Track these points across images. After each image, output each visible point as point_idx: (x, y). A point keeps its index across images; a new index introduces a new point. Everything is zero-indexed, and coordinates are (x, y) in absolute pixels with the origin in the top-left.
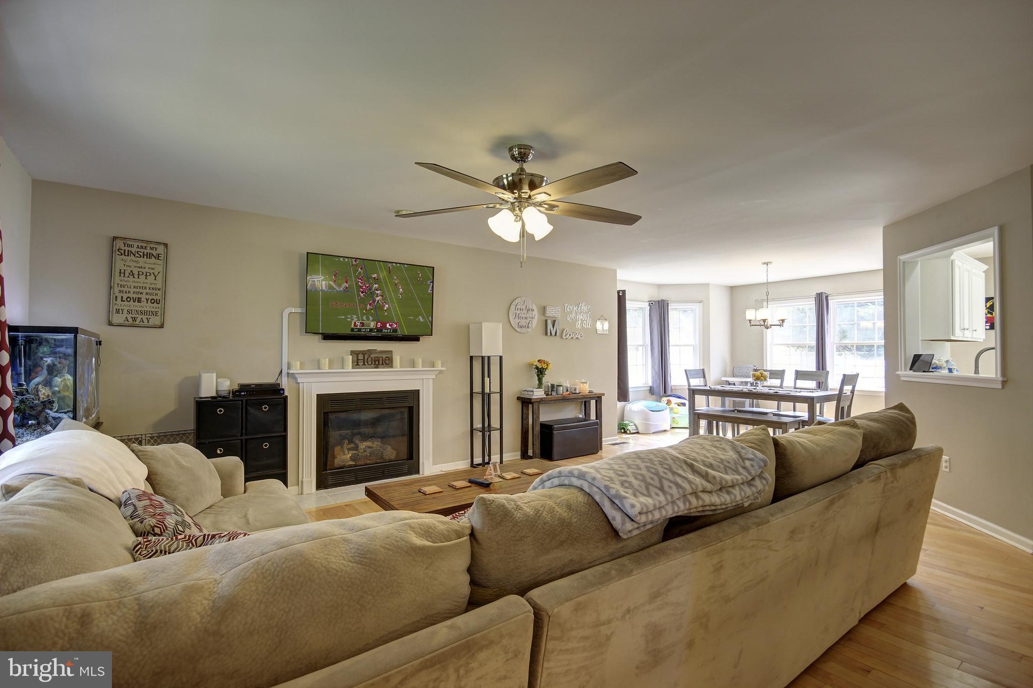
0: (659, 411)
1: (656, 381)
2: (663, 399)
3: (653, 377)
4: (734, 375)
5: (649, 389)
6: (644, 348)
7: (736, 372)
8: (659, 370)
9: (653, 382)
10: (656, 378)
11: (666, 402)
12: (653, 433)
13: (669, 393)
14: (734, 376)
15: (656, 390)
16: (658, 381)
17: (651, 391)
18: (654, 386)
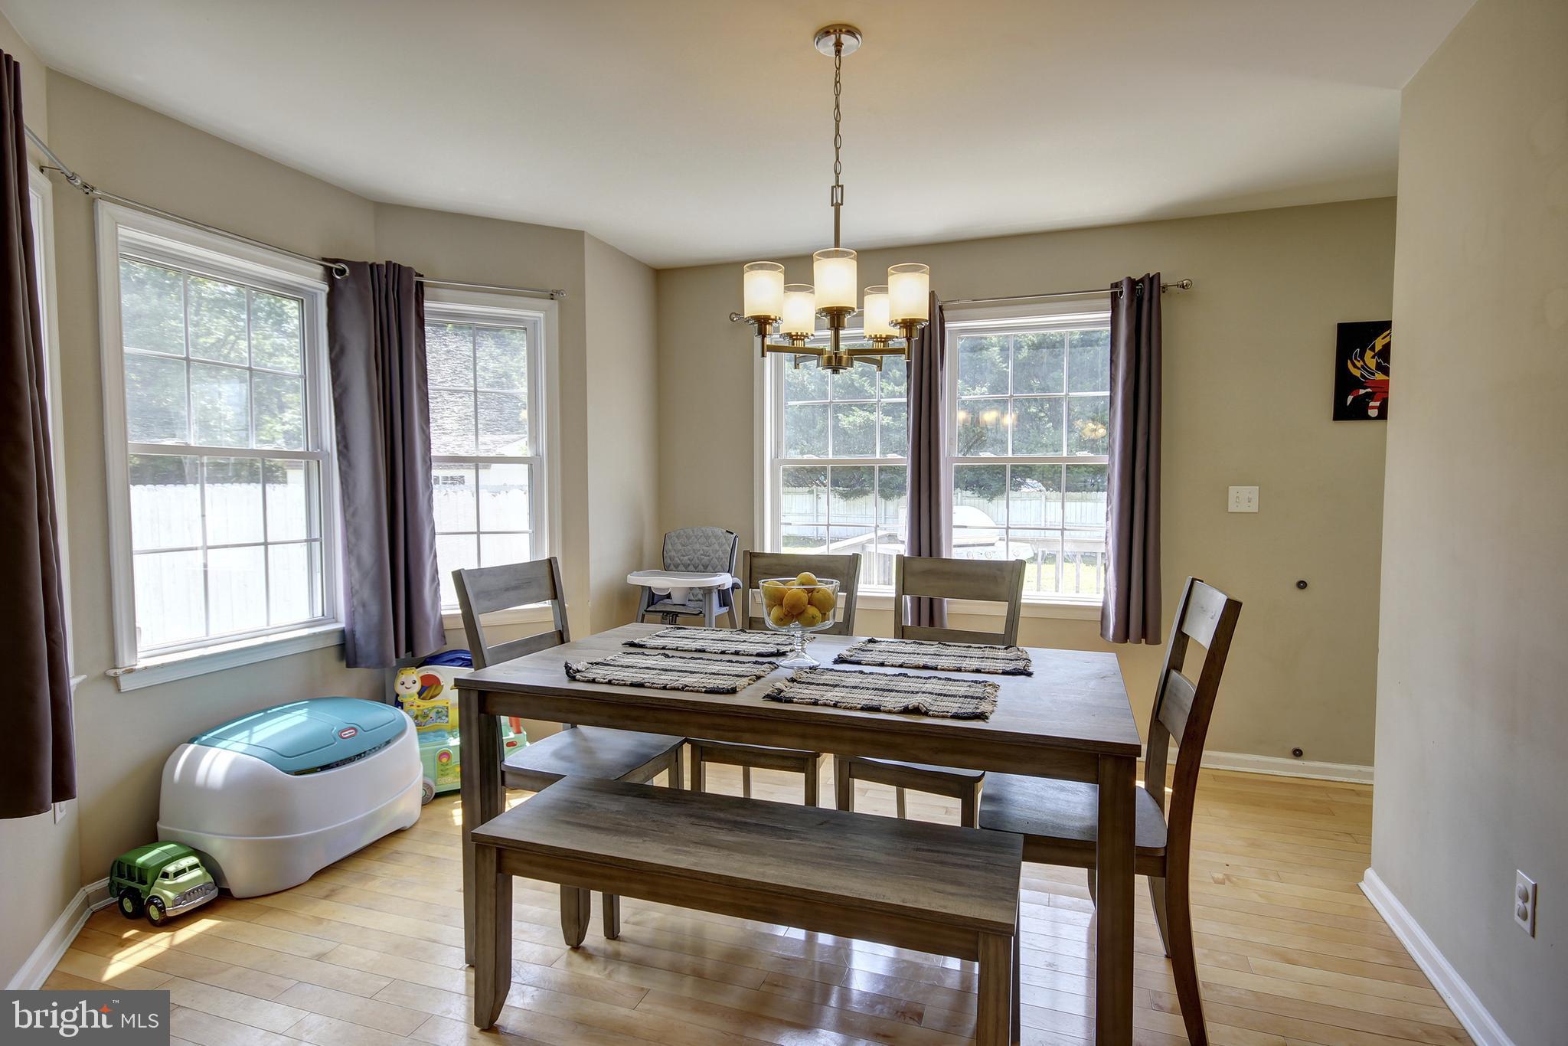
0: (359, 756)
1: (364, 606)
2: (402, 678)
3: (351, 592)
4: (667, 561)
5: (335, 641)
6: (314, 464)
7: (673, 553)
8: (379, 559)
9: (351, 614)
10: (366, 593)
11: (417, 687)
12: (312, 879)
13: (429, 646)
14: (666, 568)
15: (366, 644)
16: (374, 608)
17: (346, 649)
18: (359, 629)
